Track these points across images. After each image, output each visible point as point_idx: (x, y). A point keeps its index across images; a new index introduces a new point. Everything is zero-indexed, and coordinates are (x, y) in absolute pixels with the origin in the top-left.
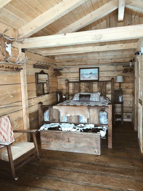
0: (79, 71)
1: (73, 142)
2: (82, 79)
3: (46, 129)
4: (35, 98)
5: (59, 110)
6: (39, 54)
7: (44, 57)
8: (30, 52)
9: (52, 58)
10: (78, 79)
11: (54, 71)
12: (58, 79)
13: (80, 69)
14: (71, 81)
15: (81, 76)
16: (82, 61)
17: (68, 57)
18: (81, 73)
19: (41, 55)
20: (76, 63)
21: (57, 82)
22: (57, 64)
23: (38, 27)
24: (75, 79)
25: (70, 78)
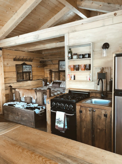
0: (58, 63)
1: (20, 116)
2: (60, 69)
3: (7, 105)
4: (15, 83)
5: (20, 92)
6: (21, 51)
7: (26, 53)
8: (11, 50)
9: (37, 53)
10: (58, 69)
11: (41, 63)
12: (45, 70)
13: (59, 61)
14: (53, 71)
15: (60, 67)
16: (61, 55)
17: (51, 52)
18: (60, 65)
19: (24, 51)
20: (56, 56)
21: (44, 72)
22: (44, 57)
23: (5, 32)
24: (56, 69)
25: (52, 68)
